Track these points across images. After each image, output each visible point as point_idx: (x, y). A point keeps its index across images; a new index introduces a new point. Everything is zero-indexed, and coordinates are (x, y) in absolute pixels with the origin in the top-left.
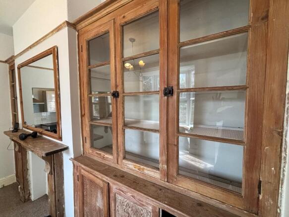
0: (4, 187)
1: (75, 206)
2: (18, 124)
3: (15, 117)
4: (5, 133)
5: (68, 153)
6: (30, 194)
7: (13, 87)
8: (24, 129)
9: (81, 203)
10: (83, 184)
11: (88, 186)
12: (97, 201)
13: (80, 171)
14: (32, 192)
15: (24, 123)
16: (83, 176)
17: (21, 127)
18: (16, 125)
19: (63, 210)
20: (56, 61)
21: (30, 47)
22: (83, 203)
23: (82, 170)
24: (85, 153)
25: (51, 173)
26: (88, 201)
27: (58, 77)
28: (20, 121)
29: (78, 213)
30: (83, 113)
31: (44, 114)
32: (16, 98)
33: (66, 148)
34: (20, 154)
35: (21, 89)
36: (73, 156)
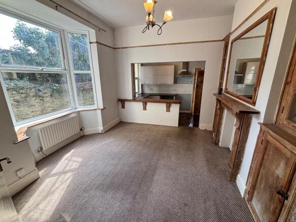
0: (206, 130)
1: (252, 163)
2: (222, 89)
3: (221, 84)
4: (214, 94)
5: (258, 118)
6: (219, 141)
7: (224, 60)
8: (225, 94)
9: (259, 164)
10: (266, 149)
11: (271, 152)
12: (277, 169)
13: (266, 136)
14: (221, 140)
15: (226, 89)
16: (268, 142)
17: (223, 92)
18: (220, 90)
19: (241, 162)
20: (271, 25)
21: (247, 20)
22: (261, 165)
23: (269, 137)
24: (277, 123)
25: (238, 129)
26: (267, 165)
27: (268, 42)
28: (224, 87)
29: (253, 171)
30: (289, 80)
31: (240, 86)
32: (225, 69)
33: (258, 113)
34: (219, 111)
35: (229, 61)
36: (262, 122)
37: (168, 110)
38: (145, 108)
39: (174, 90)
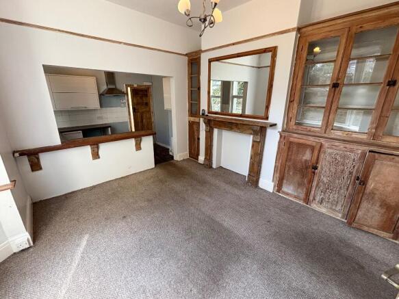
5: (275, 129)
10: (289, 148)
11: (294, 149)
12: (304, 156)
13: (288, 139)
16: (290, 143)
21: (233, 44)
24: (287, 129)
25: (260, 141)
32: (200, 88)
36: (280, 130)
37: (138, 147)
38: (96, 155)
39: (99, 118)
